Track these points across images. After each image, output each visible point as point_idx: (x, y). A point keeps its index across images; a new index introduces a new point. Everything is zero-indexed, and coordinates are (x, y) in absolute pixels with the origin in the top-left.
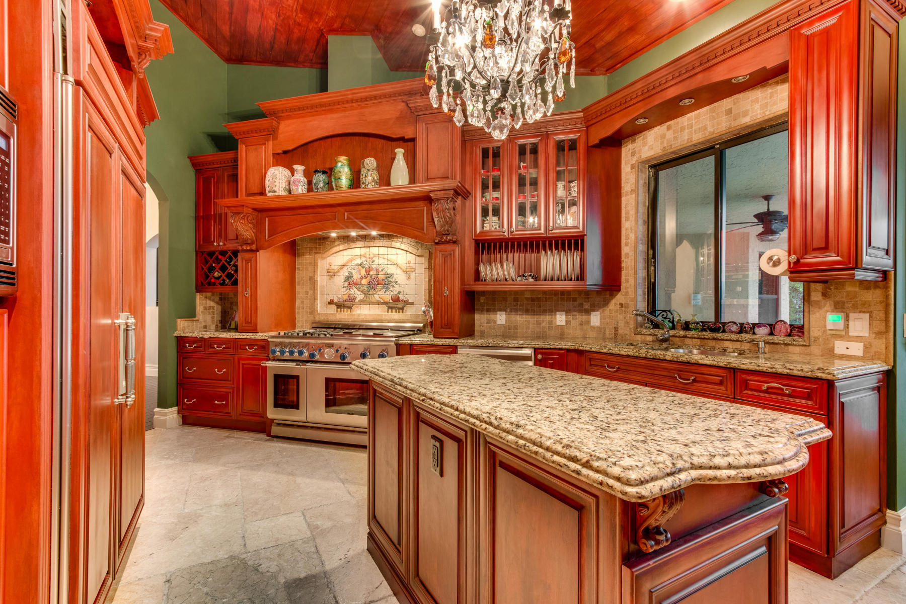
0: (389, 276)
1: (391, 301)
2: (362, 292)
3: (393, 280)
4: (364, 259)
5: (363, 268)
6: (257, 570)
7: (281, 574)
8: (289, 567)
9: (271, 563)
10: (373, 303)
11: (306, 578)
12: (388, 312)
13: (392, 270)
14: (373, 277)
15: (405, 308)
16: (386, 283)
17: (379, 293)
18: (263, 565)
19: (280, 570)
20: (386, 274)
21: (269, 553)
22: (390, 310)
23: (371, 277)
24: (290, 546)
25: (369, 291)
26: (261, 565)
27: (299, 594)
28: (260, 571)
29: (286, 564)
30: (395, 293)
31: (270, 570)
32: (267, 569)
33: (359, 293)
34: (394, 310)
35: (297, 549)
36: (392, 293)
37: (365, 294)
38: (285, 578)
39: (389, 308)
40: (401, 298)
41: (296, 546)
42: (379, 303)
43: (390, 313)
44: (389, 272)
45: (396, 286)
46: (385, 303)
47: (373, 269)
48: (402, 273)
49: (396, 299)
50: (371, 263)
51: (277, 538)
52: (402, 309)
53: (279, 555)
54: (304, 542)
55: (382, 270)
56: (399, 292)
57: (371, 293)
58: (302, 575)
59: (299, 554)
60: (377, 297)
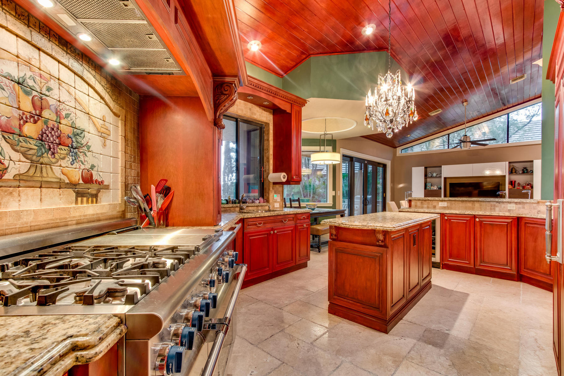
0: (78, 133)
1: (81, 182)
2: (24, 155)
3: (84, 142)
4: (29, 74)
5: (27, 93)
6: (453, 364)
7: (440, 353)
8: (434, 354)
9: (442, 362)
10: (49, 185)
11: (430, 344)
12: (76, 202)
13: (82, 122)
14: (51, 124)
15: (99, 195)
16: (74, 144)
17: (63, 163)
18: (448, 364)
19: (440, 355)
20: (73, 127)
21: (439, 368)
22: (79, 199)
23: (46, 123)
24: (423, 363)
25: (41, 156)
26: (449, 365)
27: (439, 341)
28: (451, 363)
29: (434, 356)
30: (88, 166)
31: (445, 359)
32: (447, 360)
33: (16, 156)
34: (85, 199)
35: (421, 359)
36: (83, 167)
37: (32, 161)
38: (440, 350)
39: (79, 194)
40: (94, 178)
41: (420, 360)
42: (61, 185)
43: (79, 205)
44: (79, 124)
45: (88, 154)
46: (72, 185)
47: (49, 107)
48: (97, 133)
49: (88, 179)
50: (44, 91)
51: (426, 374)
52: (96, 196)
53: (434, 362)
54: (413, 359)
55: (67, 116)
56: (93, 167)
57: (45, 160)
58: (431, 346)
59: (422, 356)
60: (57, 170)
